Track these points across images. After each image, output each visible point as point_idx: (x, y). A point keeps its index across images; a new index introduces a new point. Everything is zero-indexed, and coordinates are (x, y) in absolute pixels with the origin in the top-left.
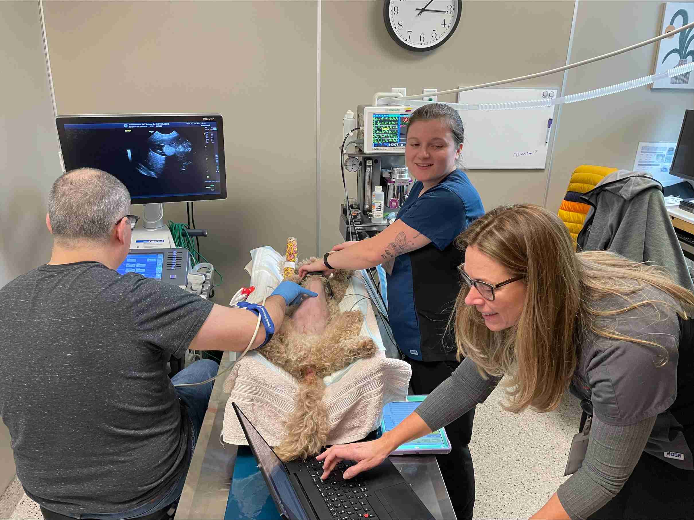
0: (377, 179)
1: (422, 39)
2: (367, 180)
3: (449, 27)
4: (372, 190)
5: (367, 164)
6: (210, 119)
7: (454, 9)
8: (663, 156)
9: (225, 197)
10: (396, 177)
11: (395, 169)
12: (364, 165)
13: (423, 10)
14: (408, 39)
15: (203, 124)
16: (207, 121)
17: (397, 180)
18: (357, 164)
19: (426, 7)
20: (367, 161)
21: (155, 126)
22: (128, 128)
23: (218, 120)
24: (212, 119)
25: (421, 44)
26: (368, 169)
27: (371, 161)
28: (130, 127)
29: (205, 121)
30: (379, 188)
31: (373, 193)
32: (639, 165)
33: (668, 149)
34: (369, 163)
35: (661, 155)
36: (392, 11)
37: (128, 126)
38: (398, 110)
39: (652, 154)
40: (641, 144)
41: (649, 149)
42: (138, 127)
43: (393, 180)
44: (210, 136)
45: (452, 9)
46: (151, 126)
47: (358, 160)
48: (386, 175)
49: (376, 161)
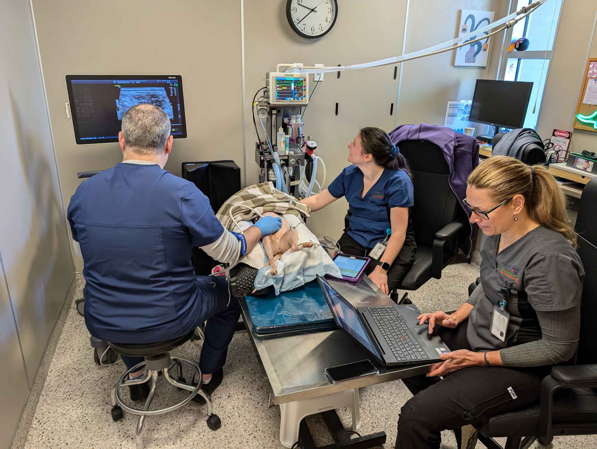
0: (280, 123)
1: (313, 30)
2: (273, 124)
3: (330, 22)
4: (277, 131)
5: (273, 113)
6: (173, 78)
7: (332, 11)
8: (462, 110)
9: (186, 137)
10: (293, 121)
11: (292, 116)
12: (270, 114)
13: (313, 10)
14: (303, 30)
15: (168, 82)
16: (171, 79)
17: (294, 124)
18: (266, 113)
19: (315, 8)
20: (273, 111)
21: (135, 82)
22: (117, 84)
23: (179, 78)
24: (175, 78)
25: (312, 33)
26: (274, 117)
27: (276, 111)
28: (118, 83)
29: (169, 79)
30: (281, 130)
31: (278, 133)
32: (448, 116)
33: (465, 105)
34: (274, 112)
35: (461, 109)
36: (292, 10)
37: (117, 82)
38: (292, 75)
39: (456, 109)
40: (449, 103)
41: (453, 106)
42: (124, 83)
43: (291, 124)
44: (173, 90)
45: (331, 10)
46: (132, 83)
47: (266, 110)
48: (286, 120)
49: (279, 111)
